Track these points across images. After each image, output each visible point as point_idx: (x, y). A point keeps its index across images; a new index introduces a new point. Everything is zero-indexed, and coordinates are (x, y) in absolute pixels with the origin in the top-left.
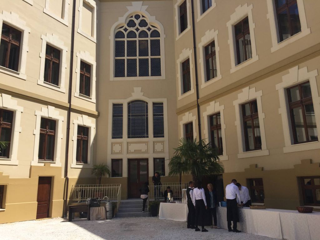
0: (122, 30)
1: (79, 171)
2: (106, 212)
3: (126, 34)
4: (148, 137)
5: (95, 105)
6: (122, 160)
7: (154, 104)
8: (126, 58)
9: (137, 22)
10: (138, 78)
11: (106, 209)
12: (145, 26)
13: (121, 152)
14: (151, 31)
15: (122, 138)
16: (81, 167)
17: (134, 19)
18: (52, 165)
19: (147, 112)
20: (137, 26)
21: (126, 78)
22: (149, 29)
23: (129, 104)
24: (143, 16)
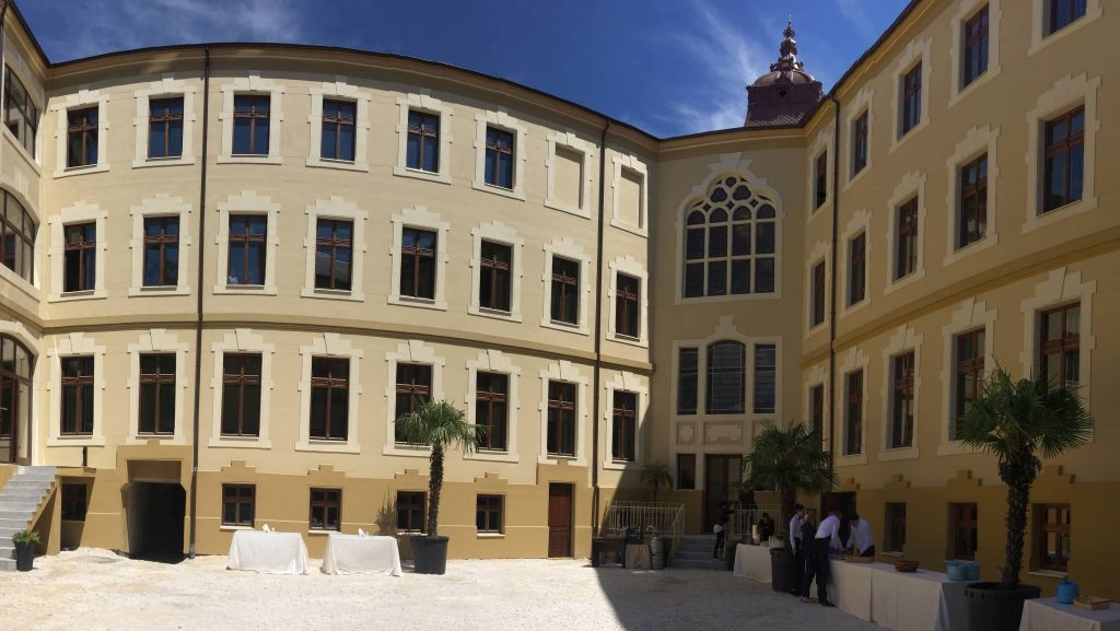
0: (700, 208)
1: (618, 475)
2: (651, 554)
3: (707, 215)
4: (743, 412)
5: (646, 351)
6: (694, 456)
7: (758, 347)
8: (706, 260)
9: (729, 191)
10: (729, 298)
11: (650, 549)
12: (745, 198)
13: (692, 441)
14: (758, 206)
15: (695, 413)
16: (622, 467)
17: (723, 186)
18: (571, 463)
19: (744, 364)
20: (730, 198)
21: (706, 299)
22: (754, 203)
23: (710, 347)
24: (743, 180)
